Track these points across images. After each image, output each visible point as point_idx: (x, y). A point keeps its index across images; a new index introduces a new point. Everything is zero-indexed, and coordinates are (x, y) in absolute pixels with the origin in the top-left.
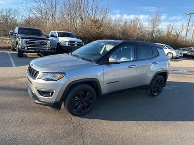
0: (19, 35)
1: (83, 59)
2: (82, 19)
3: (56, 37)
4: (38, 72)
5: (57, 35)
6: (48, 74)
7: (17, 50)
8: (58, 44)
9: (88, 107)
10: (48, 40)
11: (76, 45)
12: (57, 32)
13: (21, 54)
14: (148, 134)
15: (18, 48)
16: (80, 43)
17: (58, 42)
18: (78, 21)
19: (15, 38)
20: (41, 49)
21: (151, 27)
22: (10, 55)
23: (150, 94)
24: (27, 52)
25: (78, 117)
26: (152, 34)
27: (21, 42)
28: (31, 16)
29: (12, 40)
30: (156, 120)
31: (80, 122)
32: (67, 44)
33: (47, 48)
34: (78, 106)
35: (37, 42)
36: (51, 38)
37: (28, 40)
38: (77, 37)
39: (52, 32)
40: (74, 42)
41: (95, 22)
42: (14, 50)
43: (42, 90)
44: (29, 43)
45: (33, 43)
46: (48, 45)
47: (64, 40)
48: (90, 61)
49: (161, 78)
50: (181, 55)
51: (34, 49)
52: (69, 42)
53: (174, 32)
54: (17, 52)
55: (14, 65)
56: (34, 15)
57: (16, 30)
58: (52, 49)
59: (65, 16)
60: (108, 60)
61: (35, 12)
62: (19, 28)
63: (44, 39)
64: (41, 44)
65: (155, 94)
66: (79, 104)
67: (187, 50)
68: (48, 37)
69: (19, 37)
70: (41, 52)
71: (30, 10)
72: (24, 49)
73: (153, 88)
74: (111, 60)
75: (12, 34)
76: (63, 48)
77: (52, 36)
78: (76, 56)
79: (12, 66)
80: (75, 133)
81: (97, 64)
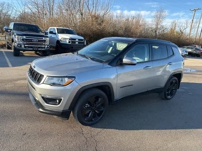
0: (14, 31)
1: (93, 59)
2: (82, 15)
3: (55, 34)
4: (42, 76)
5: (57, 32)
6: (55, 78)
7: (13, 48)
8: (58, 42)
9: (99, 115)
10: (47, 37)
11: (77, 43)
12: (56, 28)
13: (17, 53)
14: (170, 145)
15: (14, 46)
16: (82, 40)
17: (57, 39)
18: (77, 16)
19: (10, 35)
20: (39, 48)
21: (155, 23)
22: (5, 54)
23: (164, 97)
24: (24, 51)
25: (89, 127)
26: (156, 31)
27: (17, 39)
28: (26, 11)
29: (7, 37)
30: (175, 128)
31: (92, 133)
32: (68, 42)
33: (46, 46)
34: (89, 114)
35: (35, 39)
36: (49, 35)
37: (25, 37)
38: (78, 34)
39: (50, 29)
40: (75, 39)
41: (96, 18)
42: (9, 48)
43: (47, 97)
44: (26, 40)
45: (31, 41)
46: (47, 43)
47: (64, 38)
48: (101, 62)
49: (175, 80)
50: (186, 53)
51: (32, 47)
52: (70, 39)
53: (177, 29)
54: (13, 51)
55: (10, 65)
56: (30, 9)
57: (11, 26)
58: (51, 47)
59: (64, 11)
60: (122, 61)
61: (30, 6)
62: (14, 24)
63: (43, 36)
64: (39, 41)
65: (169, 97)
66: (90, 112)
67: (192, 48)
68: (46, 34)
69: (15, 34)
70: (39, 51)
71: (25, 5)
72: (21, 46)
73: (167, 91)
74: (125, 60)
75: (7, 30)
76: (63, 46)
77: (51, 32)
78: (84, 56)
79: (8, 66)
80: (87, 147)
81: (110, 66)
